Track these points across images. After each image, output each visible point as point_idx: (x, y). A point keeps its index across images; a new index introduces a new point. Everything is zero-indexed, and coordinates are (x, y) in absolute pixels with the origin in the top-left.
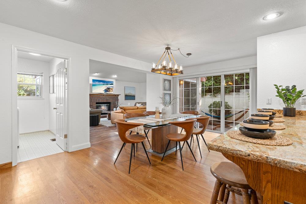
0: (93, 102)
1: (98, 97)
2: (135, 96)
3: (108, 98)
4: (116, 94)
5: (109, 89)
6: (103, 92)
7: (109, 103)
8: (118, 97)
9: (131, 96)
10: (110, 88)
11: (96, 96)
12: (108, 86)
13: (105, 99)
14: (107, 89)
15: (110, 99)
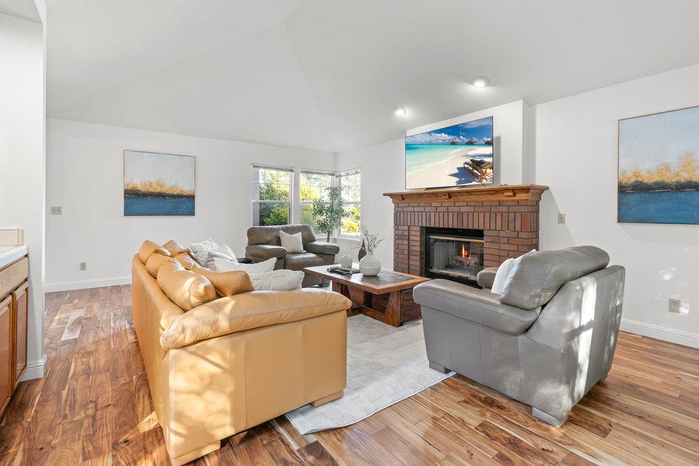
0: (409, 224)
3: (462, 209)
5: (478, 164)
6: (452, 182)
12: (472, 153)
13: (450, 214)
14: (471, 166)
15: (476, 215)
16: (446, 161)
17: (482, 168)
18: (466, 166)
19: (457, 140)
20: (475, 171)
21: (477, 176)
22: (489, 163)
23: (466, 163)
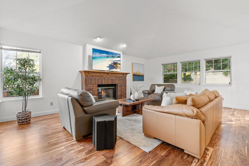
0: (93, 84)
1: (101, 76)
2: (144, 76)
3: (113, 78)
4: (123, 72)
5: (115, 63)
6: (107, 69)
7: (115, 85)
8: (126, 77)
9: (140, 76)
10: (117, 63)
11: (98, 74)
12: (114, 60)
13: (109, 80)
14: (113, 64)
15: (116, 80)
16: (105, 62)
17: (117, 64)
18: (112, 64)
19: (109, 56)
20: (115, 66)
21: (115, 67)
22: (119, 63)
23: (112, 63)
